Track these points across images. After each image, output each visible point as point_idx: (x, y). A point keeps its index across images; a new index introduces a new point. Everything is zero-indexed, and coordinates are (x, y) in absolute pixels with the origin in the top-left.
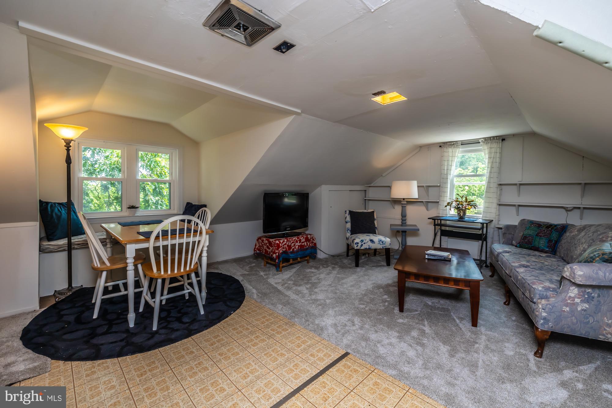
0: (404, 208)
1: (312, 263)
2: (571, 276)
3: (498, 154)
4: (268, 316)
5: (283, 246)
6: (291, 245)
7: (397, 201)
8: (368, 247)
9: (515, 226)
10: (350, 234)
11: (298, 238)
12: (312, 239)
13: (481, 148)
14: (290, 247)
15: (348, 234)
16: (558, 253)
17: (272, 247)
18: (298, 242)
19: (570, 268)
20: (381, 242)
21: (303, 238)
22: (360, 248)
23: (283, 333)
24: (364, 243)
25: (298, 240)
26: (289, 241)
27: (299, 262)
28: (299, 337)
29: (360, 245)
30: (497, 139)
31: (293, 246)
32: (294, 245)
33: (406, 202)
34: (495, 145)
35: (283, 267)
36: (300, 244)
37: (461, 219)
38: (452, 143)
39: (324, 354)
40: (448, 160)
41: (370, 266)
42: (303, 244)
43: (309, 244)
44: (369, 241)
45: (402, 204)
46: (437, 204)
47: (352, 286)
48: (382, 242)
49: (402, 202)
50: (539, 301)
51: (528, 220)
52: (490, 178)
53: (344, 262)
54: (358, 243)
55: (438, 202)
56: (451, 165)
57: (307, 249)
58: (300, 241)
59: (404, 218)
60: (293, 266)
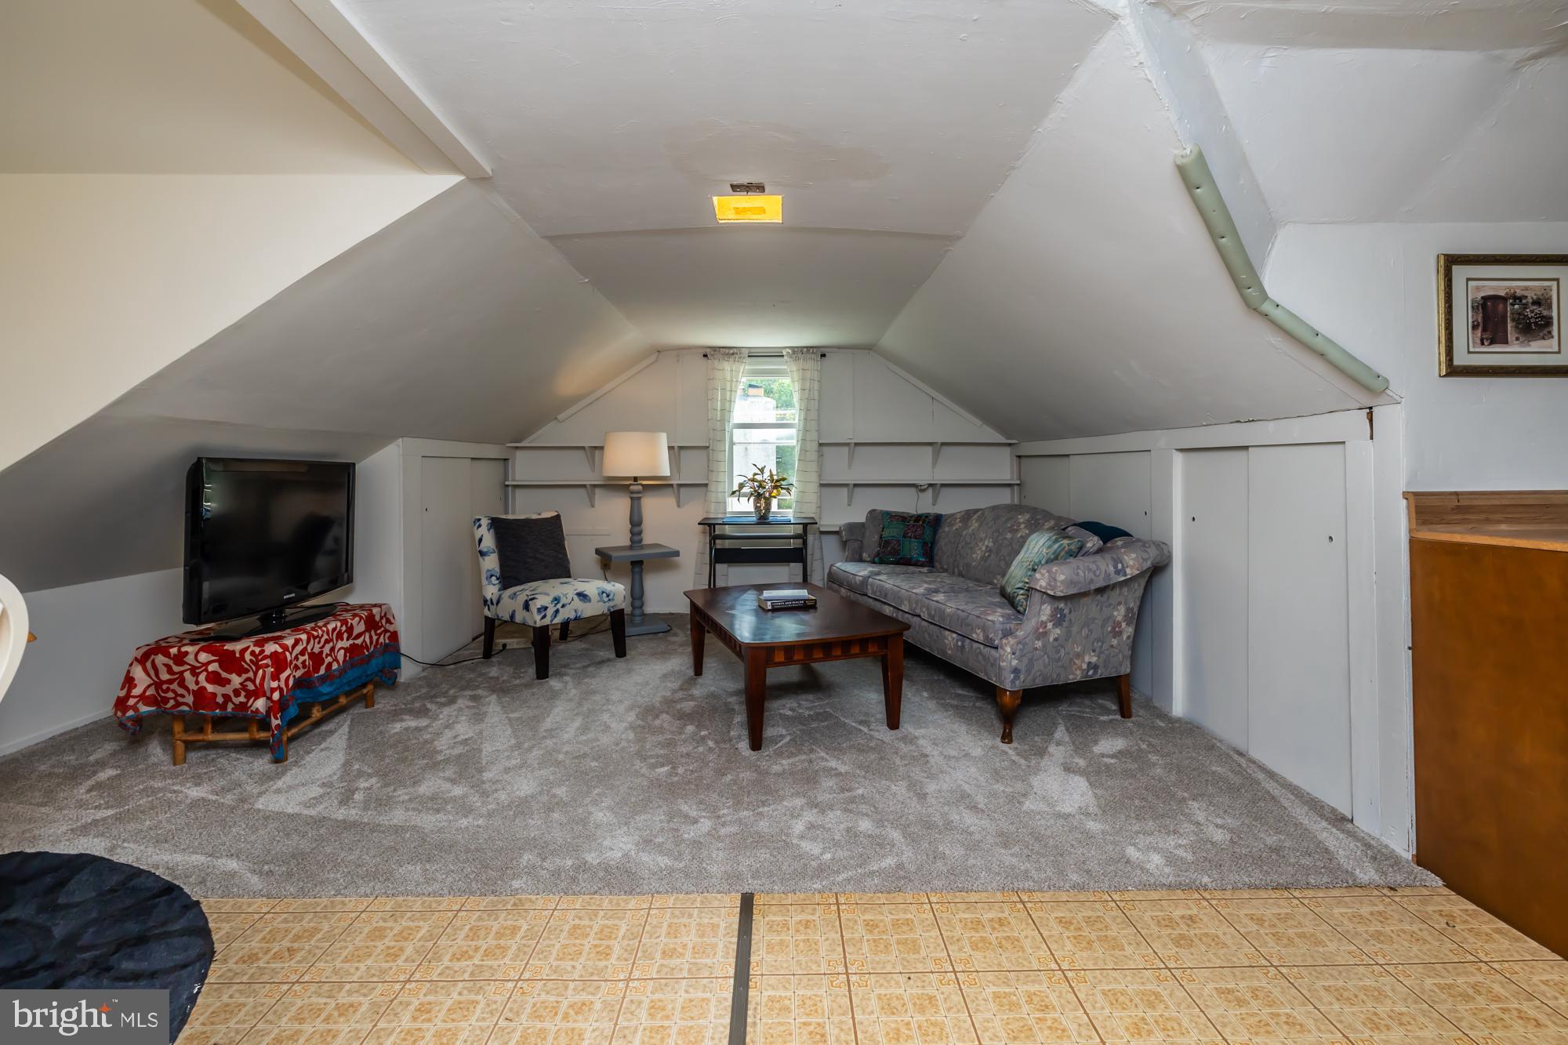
0: (635, 501)
1: (384, 701)
2: (1050, 585)
3: (816, 383)
4: (390, 924)
5: (296, 658)
6: (321, 652)
7: (617, 485)
8: (572, 616)
9: (862, 525)
10: (497, 587)
11: (344, 622)
12: (384, 621)
13: (786, 367)
14: (317, 659)
15: (491, 590)
16: (937, 564)
17: (240, 671)
18: (345, 635)
19: (1048, 572)
20: (605, 595)
21: (357, 619)
22: (552, 621)
23: (513, 945)
24: (563, 606)
25: (344, 628)
26: (315, 638)
27: (343, 710)
28: (575, 927)
29: (550, 612)
30: (813, 353)
31: (327, 655)
32: (332, 649)
33: (640, 487)
34: (810, 365)
35: (292, 739)
36: (351, 642)
37: (763, 519)
38: (731, 351)
39: (694, 931)
40: (724, 389)
41: (579, 668)
42: (359, 641)
43: (375, 638)
44: (576, 598)
45: (632, 493)
46: (704, 489)
47: (584, 729)
48: (608, 596)
49: (631, 487)
50: (1004, 641)
51: (881, 511)
52: (806, 430)
53: (491, 675)
54: (546, 608)
55: (706, 485)
56: (730, 401)
57: (371, 656)
58: (350, 630)
59: (636, 529)
60: (325, 728)
